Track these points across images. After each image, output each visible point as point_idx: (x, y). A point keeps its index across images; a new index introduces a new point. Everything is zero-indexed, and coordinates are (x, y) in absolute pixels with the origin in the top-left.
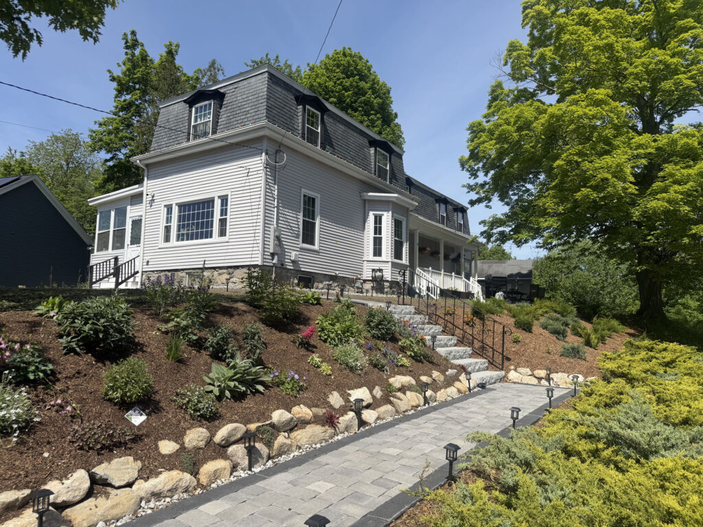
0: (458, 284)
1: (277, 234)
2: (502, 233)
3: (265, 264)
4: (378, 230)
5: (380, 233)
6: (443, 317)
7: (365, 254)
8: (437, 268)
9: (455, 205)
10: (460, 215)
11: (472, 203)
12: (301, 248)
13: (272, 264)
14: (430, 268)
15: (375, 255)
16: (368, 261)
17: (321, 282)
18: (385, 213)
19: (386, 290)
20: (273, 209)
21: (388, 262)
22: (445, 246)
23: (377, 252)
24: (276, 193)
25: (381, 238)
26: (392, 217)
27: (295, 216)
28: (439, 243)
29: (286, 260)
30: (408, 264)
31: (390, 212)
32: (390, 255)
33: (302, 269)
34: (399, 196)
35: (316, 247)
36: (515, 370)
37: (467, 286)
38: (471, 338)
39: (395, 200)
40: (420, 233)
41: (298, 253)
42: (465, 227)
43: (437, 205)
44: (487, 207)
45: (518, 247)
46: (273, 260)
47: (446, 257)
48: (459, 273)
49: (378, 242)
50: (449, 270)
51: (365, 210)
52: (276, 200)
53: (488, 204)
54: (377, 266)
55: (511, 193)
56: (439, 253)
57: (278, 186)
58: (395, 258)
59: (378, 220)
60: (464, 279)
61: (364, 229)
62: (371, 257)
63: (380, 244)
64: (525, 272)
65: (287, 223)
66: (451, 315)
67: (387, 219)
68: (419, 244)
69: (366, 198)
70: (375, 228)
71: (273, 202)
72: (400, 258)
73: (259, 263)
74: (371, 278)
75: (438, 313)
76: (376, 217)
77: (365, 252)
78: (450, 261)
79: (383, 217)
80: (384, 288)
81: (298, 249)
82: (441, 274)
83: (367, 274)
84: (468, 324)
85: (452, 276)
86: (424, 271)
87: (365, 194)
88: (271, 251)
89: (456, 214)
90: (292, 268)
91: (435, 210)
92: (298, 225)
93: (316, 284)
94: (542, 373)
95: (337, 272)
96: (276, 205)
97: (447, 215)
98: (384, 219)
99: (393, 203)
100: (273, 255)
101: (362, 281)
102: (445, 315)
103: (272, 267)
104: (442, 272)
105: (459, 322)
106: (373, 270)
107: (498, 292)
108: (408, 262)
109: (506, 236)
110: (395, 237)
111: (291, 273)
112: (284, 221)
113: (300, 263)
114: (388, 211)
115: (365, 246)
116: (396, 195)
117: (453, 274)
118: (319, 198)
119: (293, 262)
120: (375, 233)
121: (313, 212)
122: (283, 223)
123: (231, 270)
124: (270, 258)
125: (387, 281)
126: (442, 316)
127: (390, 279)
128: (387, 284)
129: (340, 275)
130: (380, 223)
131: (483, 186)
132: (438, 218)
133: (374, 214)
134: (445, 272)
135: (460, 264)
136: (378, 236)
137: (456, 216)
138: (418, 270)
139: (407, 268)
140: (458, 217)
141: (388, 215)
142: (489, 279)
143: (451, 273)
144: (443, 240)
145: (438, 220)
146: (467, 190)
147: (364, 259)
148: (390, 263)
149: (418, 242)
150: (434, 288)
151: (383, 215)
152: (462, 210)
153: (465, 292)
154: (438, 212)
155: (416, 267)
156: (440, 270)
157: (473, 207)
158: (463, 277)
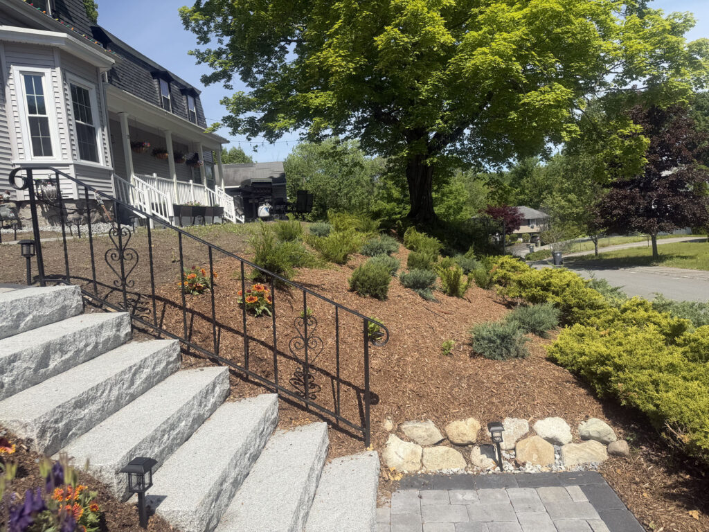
0: (198, 196)
2: (251, 121)
4: (36, 105)
5: (43, 111)
6: (179, 302)
7: (15, 151)
8: (165, 174)
9: (182, 85)
10: (191, 100)
11: (207, 80)
14: (155, 175)
15: (37, 152)
16: (22, 164)
18: (47, 71)
19: (70, 217)
21: (67, 165)
22: (173, 142)
23: (42, 144)
25: (46, 119)
26: (64, 78)
28: (165, 139)
30: (110, 167)
31: (58, 70)
32: (69, 151)
34: (71, 38)
36: (398, 432)
37: (212, 198)
38: (269, 354)
39: (62, 45)
40: (129, 120)
42: (199, 116)
43: (155, 82)
44: (227, 87)
45: (271, 143)
47: (178, 158)
48: (198, 181)
49: (39, 129)
50: (184, 177)
53: (228, 83)
54: (43, 174)
55: (255, 70)
56: (166, 152)
58: (82, 158)
59: (33, 84)
60: (206, 188)
61: (5, 101)
62: (31, 158)
63: (46, 131)
64: (276, 176)
66: (201, 291)
67: (53, 83)
68: (131, 137)
70: (30, 100)
72: (94, 158)
75: (160, 292)
76: (28, 77)
77: (14, 146)
78: (184, 164)
79: (43, 78)
80: (67, 214)
84: (252, 312)
85: (189, 185)
86: (145, 179)
89: (184, 98)
91: (152, 88)
94: (467, 428)
97: (171, 96)
98: (46, 82)
99: (60, 51)
101: (13, 205)
102: (185, 292)
104: (174, 180)
105: (229, 309)
106: (38, 182)
107: (262, 204)
108: (110, 163)
109: (257, 126)
110: (77, 118)
114: (53, 67)
115: (13, 135)
116: (64, 35)
117: (191, 182)
120: (32, 110)
125: (71, 201)
126: (176, 297)
127: (76, 198)
128: (70, 207)
130: (40, 90)
131: (218, 54)
132: (159, 101)
133: (21, 72)
134: (178, 179)
135: (199, 168)
136: (38, 115)
137: (185, 101)
138: (134, 179)
139: (110, 175)
140: (187, 103)
141: (54, 74)
142: (247, 186)
143: (188, 181)
144: (170, 132)
145: (160, 104)
146: (197, 60)
147: (13, 162)
148: (72, 167)
149: (128, 133)
150: (164, 205)
151: (43, 74)
152: (193, 93)
153: (211, 207)
154: (158, 92)
155: (130, 174)
156: (169, 178)
157: (208, 87)
158: (205, 185)
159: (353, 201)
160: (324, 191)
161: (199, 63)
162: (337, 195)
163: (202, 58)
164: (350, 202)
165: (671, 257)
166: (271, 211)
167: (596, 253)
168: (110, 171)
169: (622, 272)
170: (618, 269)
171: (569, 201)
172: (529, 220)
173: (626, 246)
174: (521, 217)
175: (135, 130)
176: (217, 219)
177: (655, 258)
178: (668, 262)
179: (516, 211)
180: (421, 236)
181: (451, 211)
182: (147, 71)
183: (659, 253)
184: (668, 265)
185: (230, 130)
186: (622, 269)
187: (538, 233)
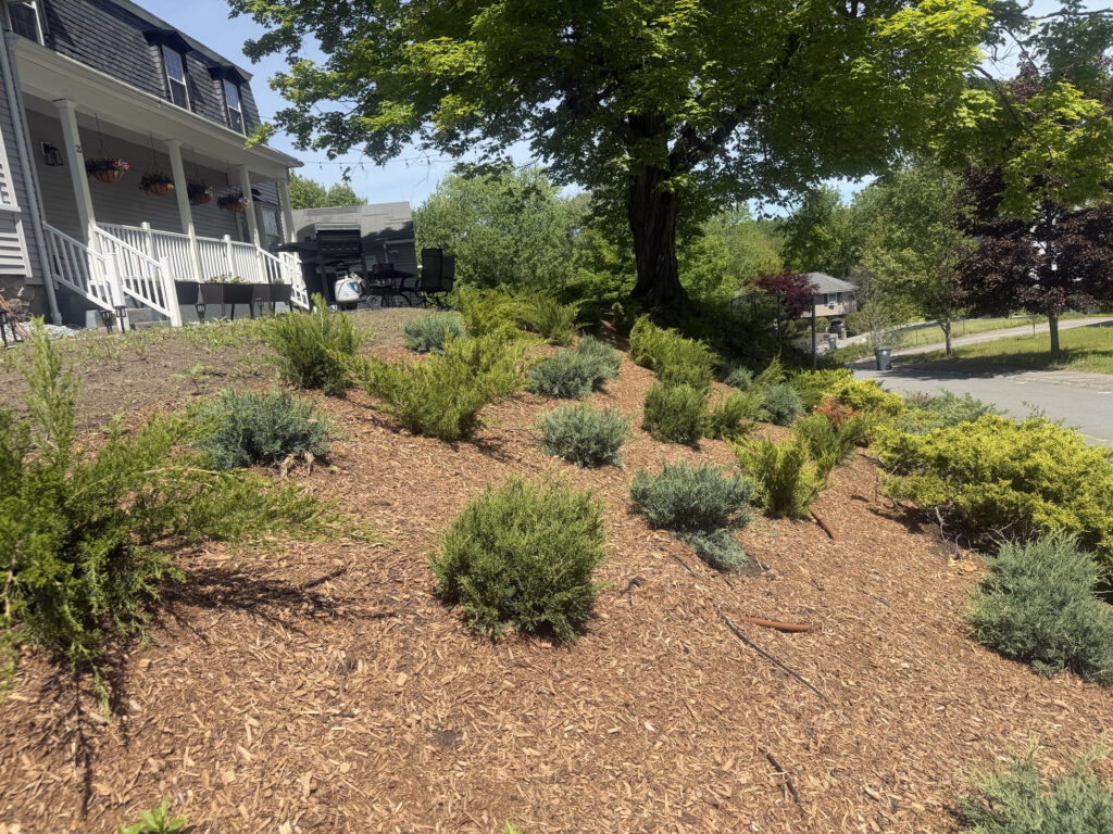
0: (247, 265)
2: (335, 121)
8: (168, 222)
9: (210, 61)
10: (230, 88)
11: (255, 50)
14: (145, 226)
22: (185, 163)
28: (168, 156)
30: (13, 207)
37: (272, 269)
40: (79, 114)
42: (248, 116)
43: (154, 51)
44: (291, 60)
45: (379, 164)
47: (196, 193)
48: (242, 236)
50: (209, 230)
53: (294, 55)
55: (345, 30)
56: (169, 180)
60: (259, 249)
64: (397, 227)
68: (84, 148)
78: (213, 204)
82: (187, 241)
85: (224, 245)
86: (122, 235)
89: (217, 84)
91: (148, 63)
97: (190, 81)
104: (191, 234)
107: (342, 277)
108: (11, 199)
109: (345, 131)
117: (227, 238)
132: (163, 88)
134: (197, 233)
135: (244, 212)
137: (219, 91)
138: (97, 234)
139: (15, 223)
140: (224, 95)
142: (308, 238)
143: (221, 237)
144: (179, 144)
145: (165, 94)
146: (230, 9)
149: (77, 141)
150: (158, 283)
152: (235, 77)
153: (270, 285)
154: (160, 71)
155: (87, 222)
156: (181, 230)
157: (257, 63)
158: (257, 244)
159: (539, 272)
160: (490, 255)
161: (235, 14)
162: (512, 262)
164: (534, 272)
165: (1084, 355)
166: (364, 291)
167: (948, 348)
168: (13, 214)
169: (999, 382)
170: (992, 377)
171: (902, 260)
172: (825, 295)
173: (995, 336)
174: (814, 291)
175: (93, 135)
176: (281, 307)
177: (1055, 357)
178: (1079, 362)
179: (805, 281)
180: (667, 337)
181: (703, 283)
182: (136, 31)
183: (1062, 347)
184: (1081, 368)
185: (294, 137)
186: (1001, 376)
187: (841, 316)
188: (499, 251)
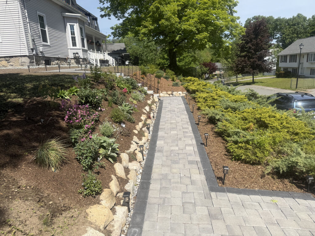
0: (102, 56)
1: (33, 38)
3: (30, 55)
4: (73, 33)
5: (74, 35)
6: (133, 76)
8: (93, 50)
9: (93, 17)
11: (102, 16)
12: (43, 45)
13: (32, 55)
14: (91, 50)
15: (73, 46)
16: (70, 49)
17: (54, 61)
18: (75, 24)
19: (81, 63)
20: (27, 24)
21: (80, 49)
22: (95, 39)
23: (74, 44)
24: (27, 14)
25: (75, 37)
26: (79, 26)
27: (37, 27)
28: (93, 38)
29: (38, 52)
31: (78, 24)
32: (80, 45)
33: (46, 56)
34: (81, 16)
35: (49, 44)
36: (162, 93)
39: (79, 17)
41: (43, 47)
42: (98, 28)
43: (86, 17)
44: (109, 19)
46: (33, 52)
47: (96, 44)
48: (101, 51)
49: (73, 39)
51: (64, 22)
52: (27, 19)
54: (75, 51)
55: (118, 12)
56: (93, 42)
57: (27, 10)
58: (82, 47)
59: (72, 27)
60: (103, 53)
61: (66, 32)
62: (72, 47)
63: (75, 40)
64: (122, 49)
65: (35, 32)
66: (136, 75)
69: (65, 16)
70: (71, 32)
71: (26, 20)
72: (84, 47)
73: (28, 54)
74: (73, 58)
76: (71, 26)
77: (68, 44)
78: (98, 46)
79: (74, 26)
80: (80, 62)
81: (42, 45)
83: (71, 56)
84: (142, 79)
87: (64, 13)
88: (32, 47)
89: (93, 21)
90: (41, 55)
92: (39, 32)
93: (52, 63)
94: (170, 93)
95: (60, 56)
96: (28, 22)
97: (90, 21)
98: (75, 27)
99: (78, 19)
100: (32, 50)
101: (70, 59)
103: (33, 56)
104: (95, 51)
106: (74, 53)
107: (127, 61)
108: (87, 48)
110: (81, 36)
111: (41, 58)
112: (33, 30)
113: (44, 52)
114: (77, 23)
115: (68, 41)
117: (99, 52)
118: (45, 16)
119: (41, 52)
120: (72, 35)
121: (44, 24)
122: (33, 31)
123: (7, 59)
124: (31, 51)
125: (81, 58)
127: (82, 58)
128: (81, 60)
129: (61, 57)
130: (73, 29)
131: (107, 8)
133: (69, 24)
134: (96, 51)
136: (73, 36)
137: (94, 23)
141: (77, 25)
143: (98, 51)
144: (94, 35)
145: (88, 25)
146: (100, 10)
147: (68, 48)
148: (81, 50)
150: (97, 60)
151: (74, 25)
152: (96, 19)
153: (106, 60)
159: (148, 58)
160: (136, 53)
161: (101, 11)
162: (142, 55)
163: (102, 10)
164: (147, 58)
165: (257, 82)
166: (129, 63)
167: (237, 81)
168: (87, 50)
171: (229, 62)
172: (220, 69)
173: (249, 79)
174: (216, 67)
176: (107, 64)
177: (253, 82)
178: (256, 84)
179: (214, 65)
181: (187, 64)
182: (84, 13)
188: (139, 52)
